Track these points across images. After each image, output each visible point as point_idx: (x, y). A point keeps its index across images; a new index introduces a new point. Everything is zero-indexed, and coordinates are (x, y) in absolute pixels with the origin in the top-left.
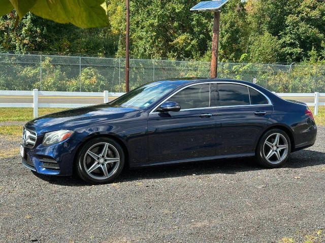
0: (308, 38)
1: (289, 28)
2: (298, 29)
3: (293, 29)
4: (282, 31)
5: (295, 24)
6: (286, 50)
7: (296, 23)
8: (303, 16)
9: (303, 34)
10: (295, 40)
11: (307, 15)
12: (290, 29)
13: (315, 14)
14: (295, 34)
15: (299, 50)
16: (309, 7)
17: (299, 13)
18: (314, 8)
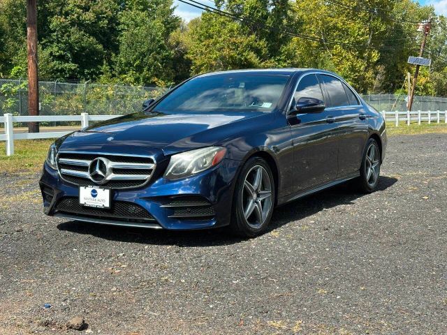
0: (83, 49)
1: (55, 34)
2: (69, 36)
3: (62, 36)
4: (45, 38)
5: (64, 30)
6: (55, 66)
7: (64, 27)
8: (73, 19)
9: (77, 43)
10: (65, 51)
11: (78, 17)
12: (57, 35)
13: (89, 16)
14: (65, 43)
15: (73, 66)
16: (79, 7)
17: (67, 14)
18: (86, 9)
